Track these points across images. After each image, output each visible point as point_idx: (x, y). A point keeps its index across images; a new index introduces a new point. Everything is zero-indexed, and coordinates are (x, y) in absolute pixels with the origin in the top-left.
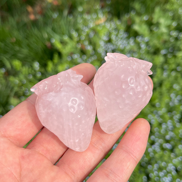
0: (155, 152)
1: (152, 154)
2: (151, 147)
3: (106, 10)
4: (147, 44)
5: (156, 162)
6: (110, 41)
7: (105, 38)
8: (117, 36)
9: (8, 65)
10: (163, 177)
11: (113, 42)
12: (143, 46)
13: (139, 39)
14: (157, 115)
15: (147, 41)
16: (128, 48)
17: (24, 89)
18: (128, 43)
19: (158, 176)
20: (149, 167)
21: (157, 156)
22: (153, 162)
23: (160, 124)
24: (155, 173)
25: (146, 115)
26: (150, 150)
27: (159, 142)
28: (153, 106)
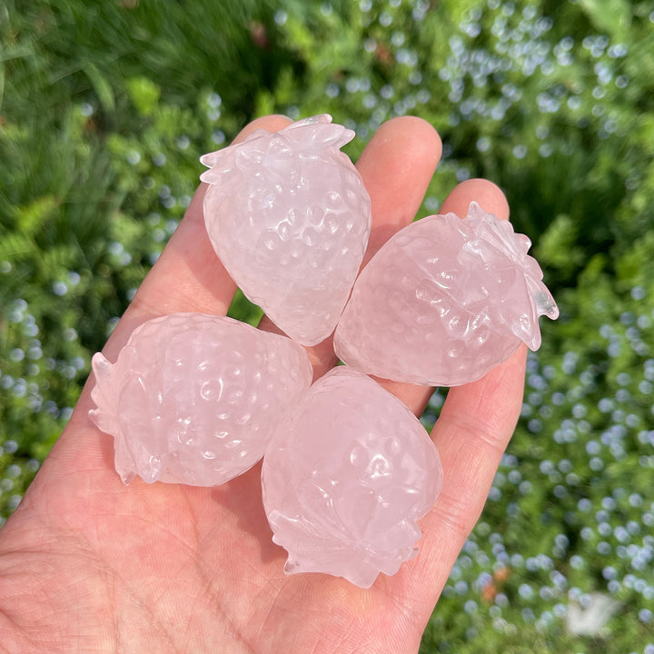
0: (608, 459)
1: (596, 463)
2: (597, 438)
5: (610, 493)
9: (106, 94)
10: (626, 545)
12: (604, 73)
13: (591, 47)
14: (631, 330)
16: (550, 73)
17: (154, 184)
19: (609, 538)
20: (584, 505)
21: (613, 470)
22: (595, 488)
23: (638, 362)
24: (603, 528)
25: (593, 326)
26: (593, 447)
27: (625, 425)
28: (623, 295)
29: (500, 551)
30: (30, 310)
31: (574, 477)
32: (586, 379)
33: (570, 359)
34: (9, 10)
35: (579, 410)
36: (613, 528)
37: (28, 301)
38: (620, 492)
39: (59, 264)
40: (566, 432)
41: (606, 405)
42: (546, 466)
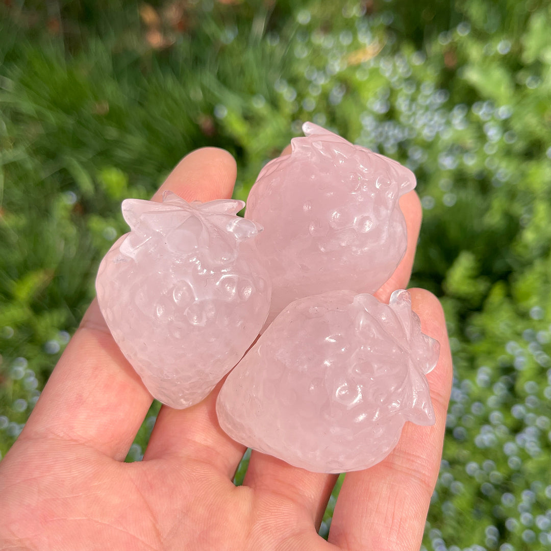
0: (524, 455)
1: (514, 461)
2: (513, 440)
3: (382, 20)
4: (505, 126)
5: (528, 486)
6: (390, 115)
7: (378, 107)
8: (413, 100)
9: (85, 183)
10: (548, 531)
11: (403, 119)
12: (493, 133)
13: (481, 112)
14: (533, 344)
15: (504, 117)
16: (447, 137)
18: (448, 123)
19: (532, 527)
20: (507, 500)
21: (530, 466)
22: (517, 483)
23: (542, 372)
24: (525, 518)
25: (500, 343)
26: (510, 447)
27: (536, 426)
28: (523, 315)
29: (439, 544)
30: (30, 367)
31: (498, 475)
32: (500, 389)
33: (484, 373)
34: (6, 124)
35: (496, 416)
36: (535, 517)
37: (28, 359)
38: (537, 484)
39: (53, 326)
40: (485, 437)
41: (518, 410)
42: (472, 467)
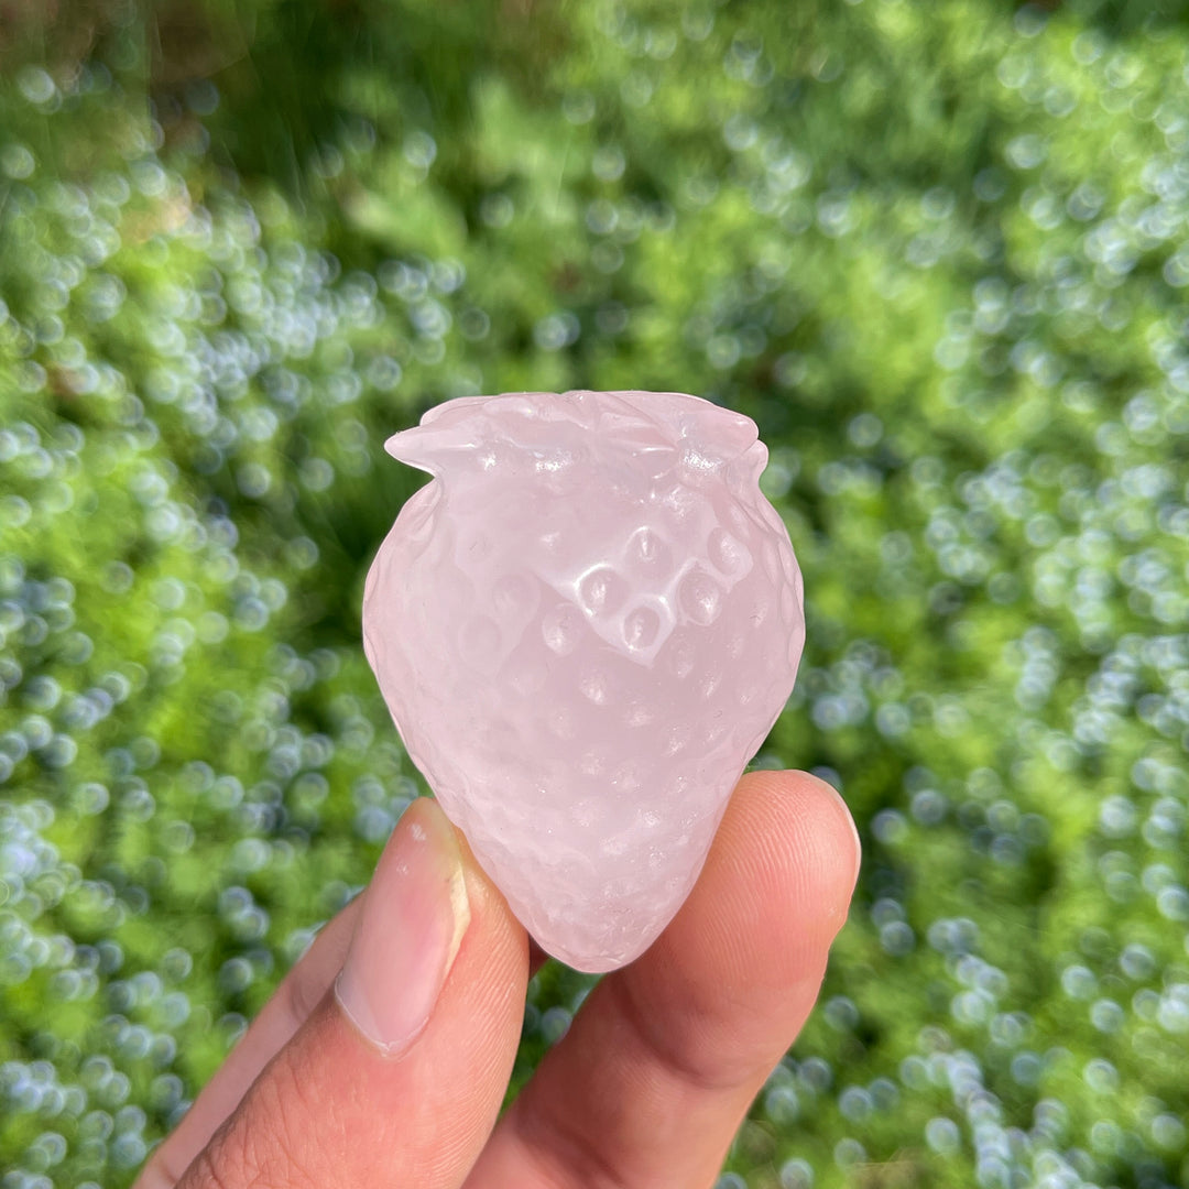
3: (194, 142)
6: (230, 323)
15: (451, 288)
